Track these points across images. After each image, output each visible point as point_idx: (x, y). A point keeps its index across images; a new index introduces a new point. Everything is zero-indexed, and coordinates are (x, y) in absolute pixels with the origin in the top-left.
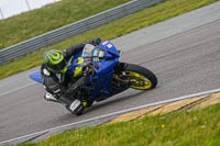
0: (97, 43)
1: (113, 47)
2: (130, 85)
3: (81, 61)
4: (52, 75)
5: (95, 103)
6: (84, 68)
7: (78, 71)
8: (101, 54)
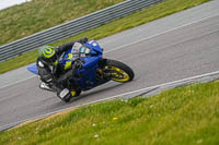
1: (98, 46)
2: (111, 77)
3: (71, 56)
5: (83, 93)
6: (73, 63)
8: (88, 51)
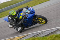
0: (27, 8)
4: (12, 19)
7: (21, 17)
